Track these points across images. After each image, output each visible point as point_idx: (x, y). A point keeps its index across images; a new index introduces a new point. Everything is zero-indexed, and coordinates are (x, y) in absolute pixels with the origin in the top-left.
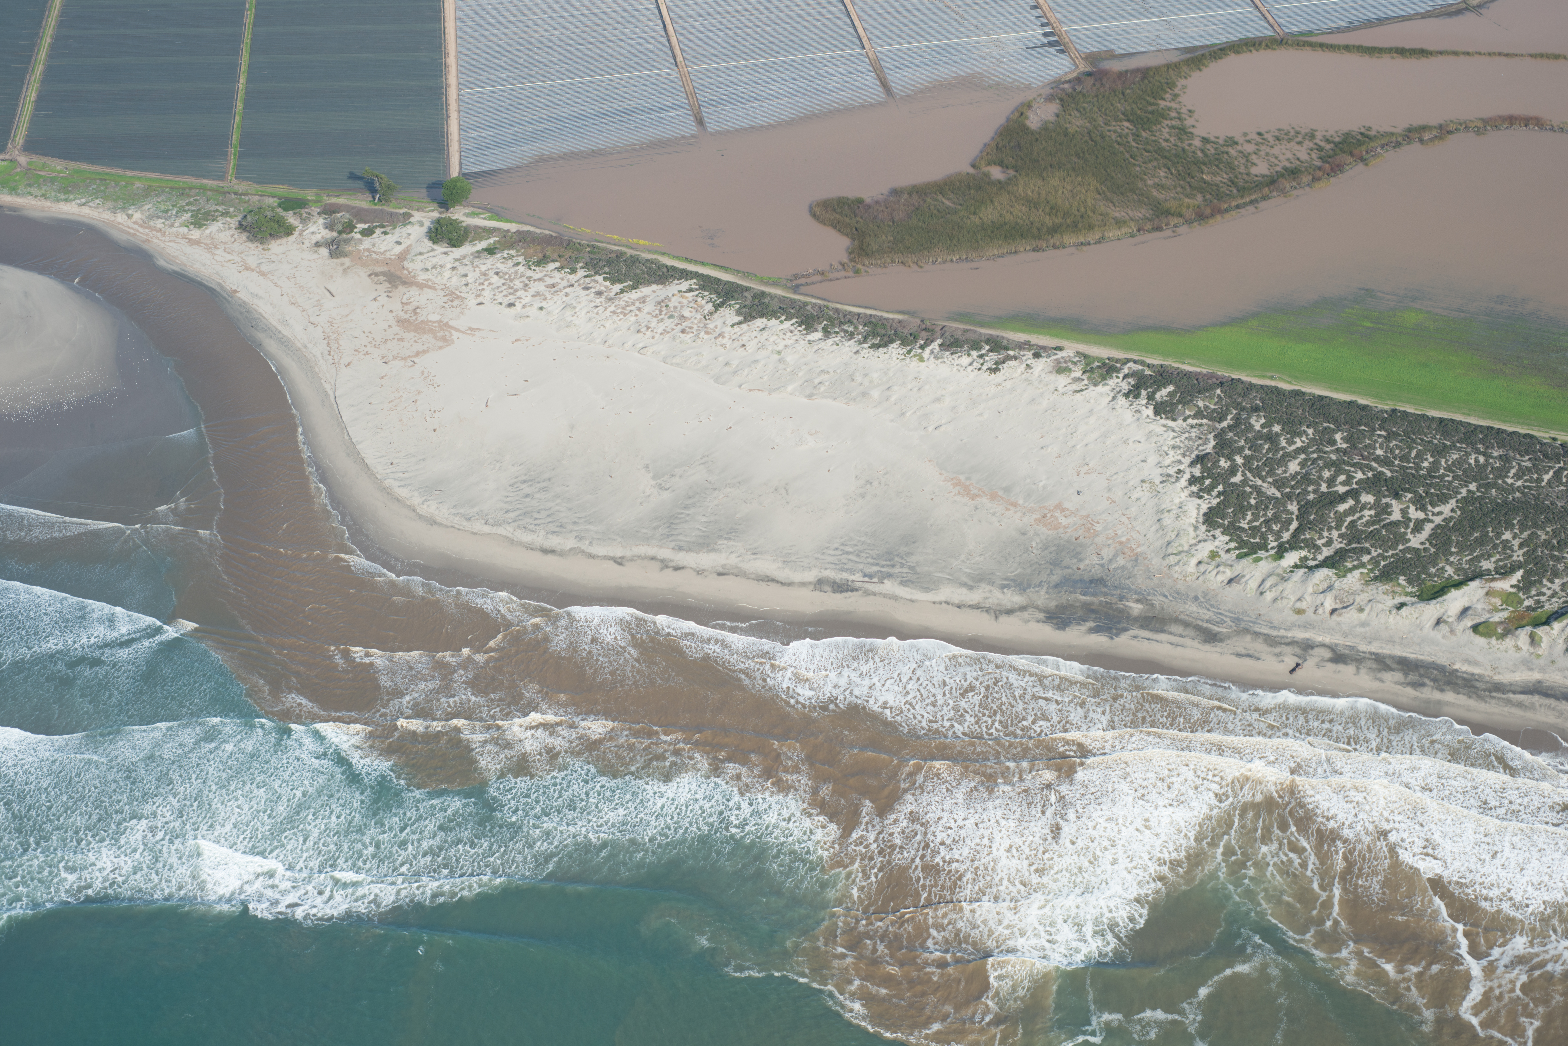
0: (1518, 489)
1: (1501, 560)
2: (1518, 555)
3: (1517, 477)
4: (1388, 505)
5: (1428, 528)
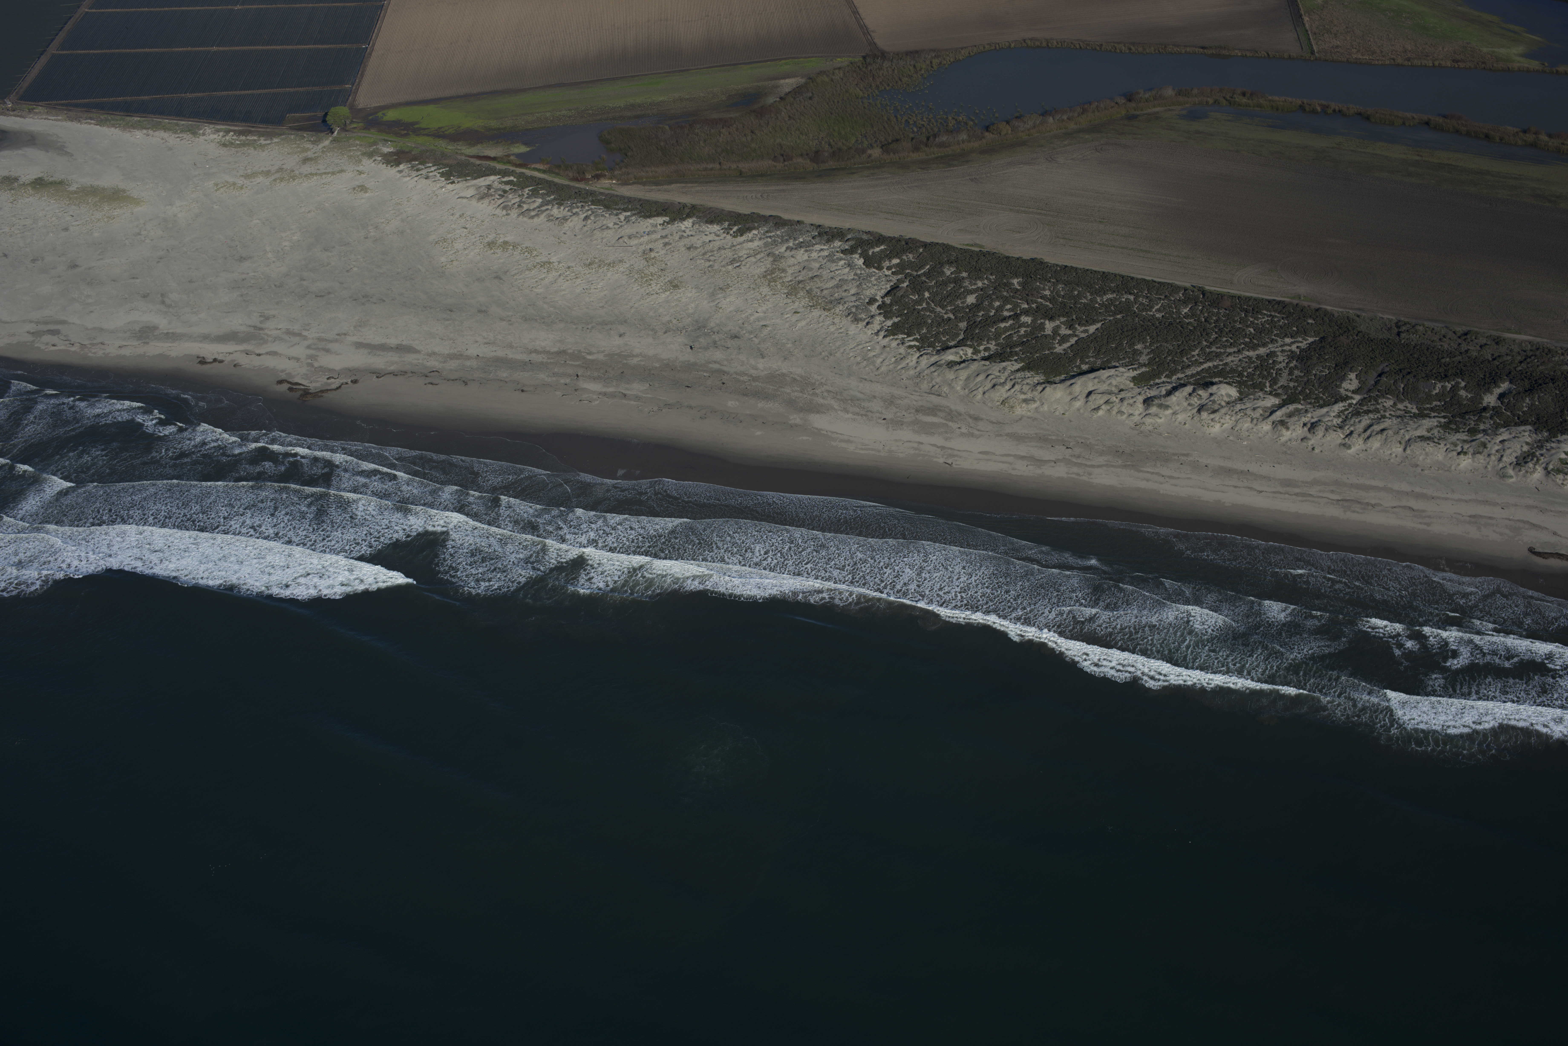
0: (1158, 319)
1: (1128, 362)
3: (1159, 310)
4: (1043, 324)
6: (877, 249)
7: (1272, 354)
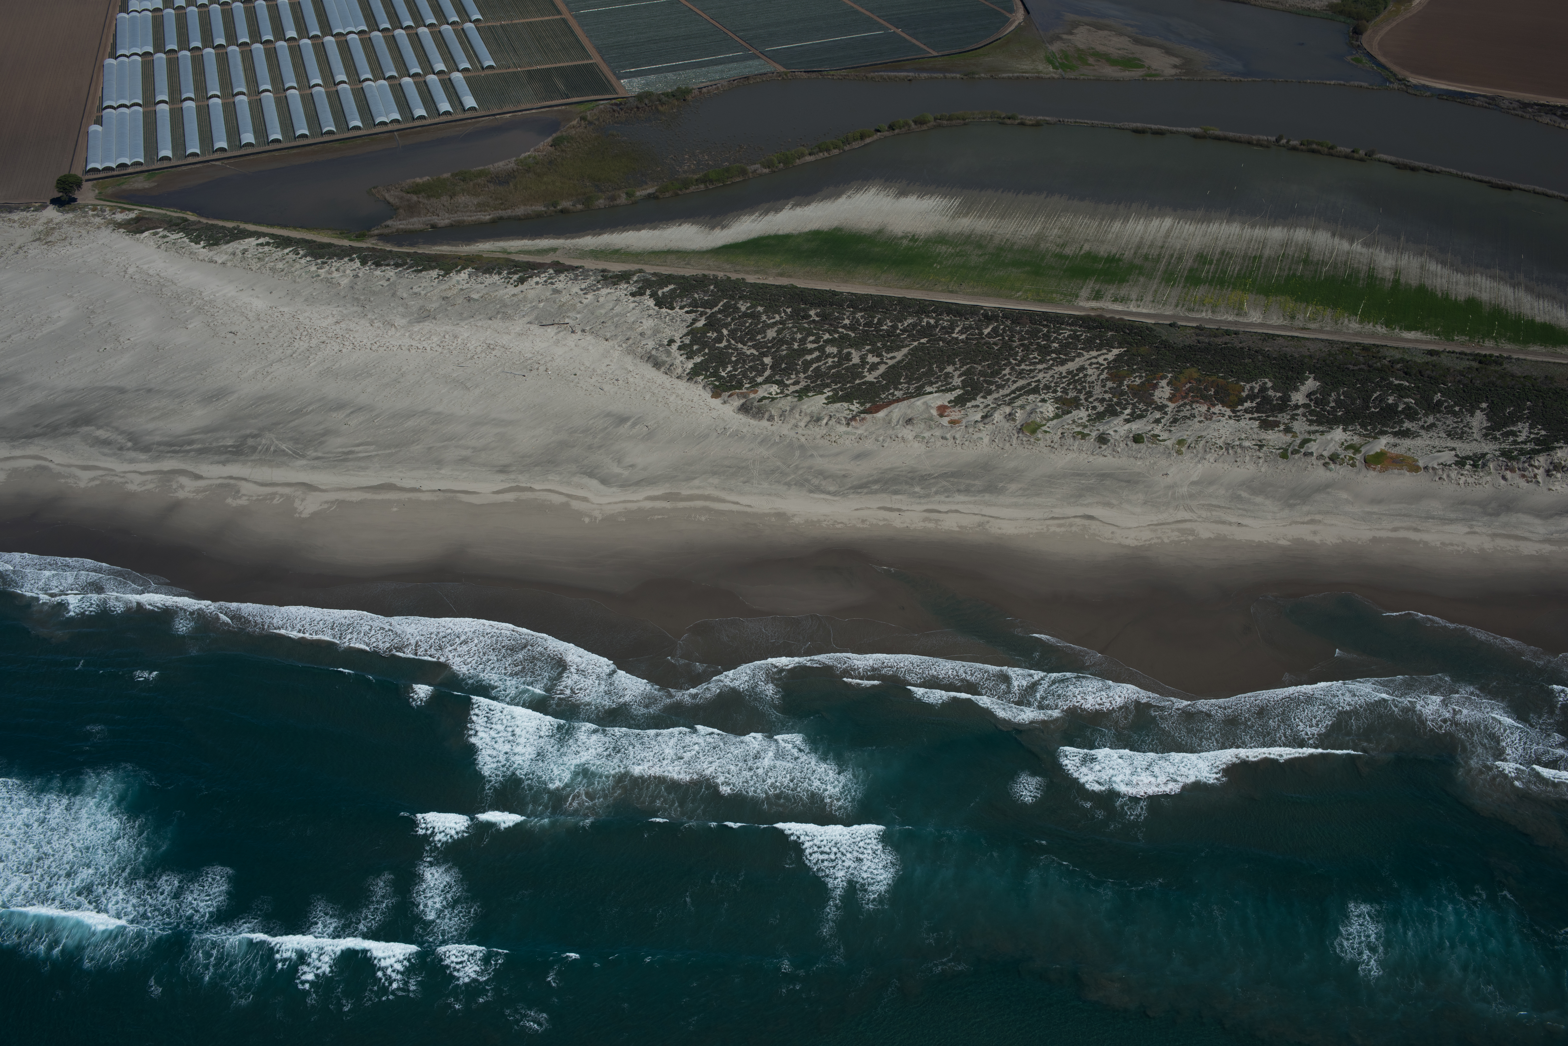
0: (962, 341)
1: (942, 386)
2: (957, 381)
3: (961, 332)
4: (849, 354)
5: (882, 369)
6: (666, 289)
7: (1082, 369)
